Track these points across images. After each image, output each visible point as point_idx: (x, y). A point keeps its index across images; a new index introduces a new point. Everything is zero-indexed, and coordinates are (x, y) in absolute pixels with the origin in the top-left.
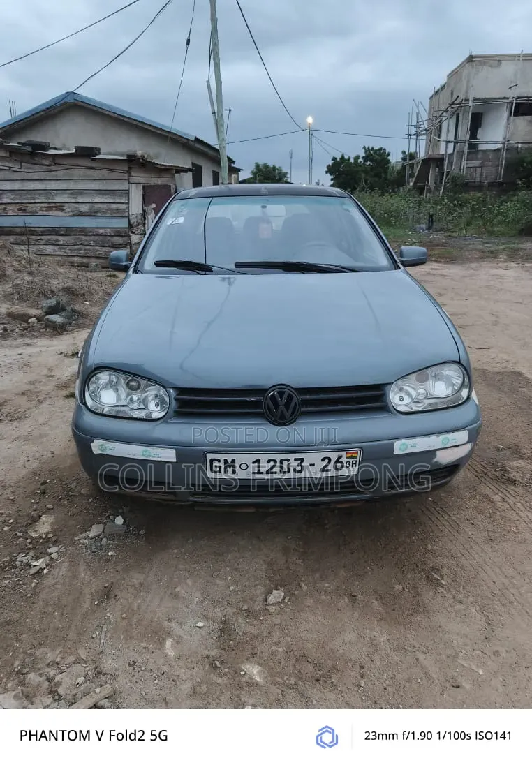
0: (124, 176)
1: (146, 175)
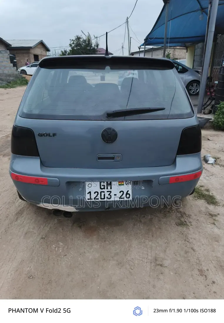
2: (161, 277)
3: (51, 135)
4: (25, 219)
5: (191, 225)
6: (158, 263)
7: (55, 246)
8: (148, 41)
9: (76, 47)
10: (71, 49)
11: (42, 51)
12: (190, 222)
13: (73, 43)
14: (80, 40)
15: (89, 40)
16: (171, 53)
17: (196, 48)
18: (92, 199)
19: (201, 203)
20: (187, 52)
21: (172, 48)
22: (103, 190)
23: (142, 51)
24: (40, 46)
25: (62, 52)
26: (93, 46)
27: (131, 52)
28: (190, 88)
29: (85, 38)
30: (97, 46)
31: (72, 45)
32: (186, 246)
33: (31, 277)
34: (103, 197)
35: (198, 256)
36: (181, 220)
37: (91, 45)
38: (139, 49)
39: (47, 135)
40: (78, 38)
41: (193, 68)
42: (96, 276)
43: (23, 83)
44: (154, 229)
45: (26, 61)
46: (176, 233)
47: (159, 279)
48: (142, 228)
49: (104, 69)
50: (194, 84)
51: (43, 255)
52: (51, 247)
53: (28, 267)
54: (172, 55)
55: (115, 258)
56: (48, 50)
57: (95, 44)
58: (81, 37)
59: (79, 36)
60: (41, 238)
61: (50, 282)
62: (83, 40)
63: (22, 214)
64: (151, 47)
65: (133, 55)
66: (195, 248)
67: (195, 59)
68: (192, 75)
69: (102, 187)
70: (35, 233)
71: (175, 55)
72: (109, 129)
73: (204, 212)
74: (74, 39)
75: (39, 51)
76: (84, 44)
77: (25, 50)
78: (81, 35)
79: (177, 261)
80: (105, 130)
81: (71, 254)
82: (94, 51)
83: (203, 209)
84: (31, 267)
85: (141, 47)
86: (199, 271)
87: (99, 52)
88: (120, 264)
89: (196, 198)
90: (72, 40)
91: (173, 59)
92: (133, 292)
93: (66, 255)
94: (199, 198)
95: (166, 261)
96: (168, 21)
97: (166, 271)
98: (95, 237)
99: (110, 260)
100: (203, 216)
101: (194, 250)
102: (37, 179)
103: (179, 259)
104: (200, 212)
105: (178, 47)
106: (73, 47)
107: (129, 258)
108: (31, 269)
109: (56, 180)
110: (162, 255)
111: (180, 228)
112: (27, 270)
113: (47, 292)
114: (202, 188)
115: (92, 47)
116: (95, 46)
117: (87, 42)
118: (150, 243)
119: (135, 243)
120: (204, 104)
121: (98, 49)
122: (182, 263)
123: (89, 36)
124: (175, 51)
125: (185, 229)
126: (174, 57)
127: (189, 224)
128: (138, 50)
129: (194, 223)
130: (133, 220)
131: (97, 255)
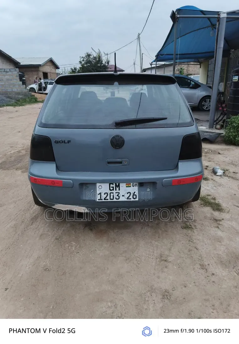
2: (166, 270)
3: (66, 142)
4: (40, 223)
5: (196, 228)
6: (163, 258)
7: (69, 245)
8: (159, 57)
9: (86, 64)
10: (81, 66)
11: (52, 68)
12: (195, 226)
13: (83, 60)
14: (90, 57)
15: (99, 57)
16: (185, 69)
17: (210, 63)
18: (102, 200)
19: (207, 210)
20: (200, 68)
21: (186, 63)
22: (112, 191)
23: (154, 68)
24: (50, 64)
25: (72, 69)
26: (104, 62)
27: (143, 68)
28: (203, 104)
29: (95, 55)
30: (108, 63)
31: (82, 62)
32: (190, 246)
33: (47, 270)
34: (112, 197)
35: (200, 253)
36: (186, 224)
37: (102, 61)
38: (151, 65)
39: (62, 142)
40: (89, 55)
41: (207, 83)
42: (106, 269)
43: (32, 101)
44: (160, 232)
45: (35, 79)
46: (181, 235)
47: (163, 272)
48: (149, 230)
49: (113, 84)
50: (207, 100)
51: (57, 252)
52: (64, 246)
53: (44, 262)
54: (186, 70)
55: (124, 255)
56: (57, 67)
57: (106, 61)
58: (91, 54)
59: (89, 53)
60: (56, 239)
61: (64, 274)
62: (94, 57)
63: (36, 220)
64: (163, 63)
65: (145, 71)
66: (198, 247)
67: (209, 74)
68: (205, 90)
69: (112, 189)
70: (50, 235)
71: (189, 70)
72: (118, 136)
73: (209, 218)
74: (84, 56)
75: (48, 69)
76: (94, 61)
77: (35, 68)
78: (91, 52)
79: (180, 257)
80: (114, 137)
81: (83, 251)
82: (105, 68)
83: (209, 215)
84: (46, 262)
85: (153, 64)
86: (200, 266)
87: (110, 68)
88: (128, 259)
89: (203, 206)
90: (82, 57)
91: (187, 75)
92: (139, 281)
93: (78, 252)
94: (205, 205)
95: (171, 257)
96: (177, 39)
97: (170, 265)
98: (105, 238)
99: (119, 256)
100: (208, 220)
101: (197, 249)
102: (53, 181)
103: (182, 256)
104: (205, 217)
105: (192, 63)
106: (83, 64)
107: (136, 255)
108: (47, 264)
109: (70, 182)
110: (167, 253)
111: (185, 231)
112: (43, 264)
113: (61, 281)
114: (209, 197)
115: (103, 64)
116: (105, 62)
117: (97, 59)
118: (156, 243)
119: (142, 243)
120: (215, 119)
121: (108, 66)
122: (185, 259)
123: (100, 52)
124: (189, 67)
125: (190, 231)
126: (188, 73)
127: (194, 227)
128: (150, 67)
129: (199, 227)
130: (141, 224)
131: (107, 253)
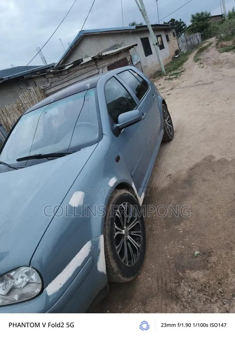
0: (95, 67)
1: (107, 61)
